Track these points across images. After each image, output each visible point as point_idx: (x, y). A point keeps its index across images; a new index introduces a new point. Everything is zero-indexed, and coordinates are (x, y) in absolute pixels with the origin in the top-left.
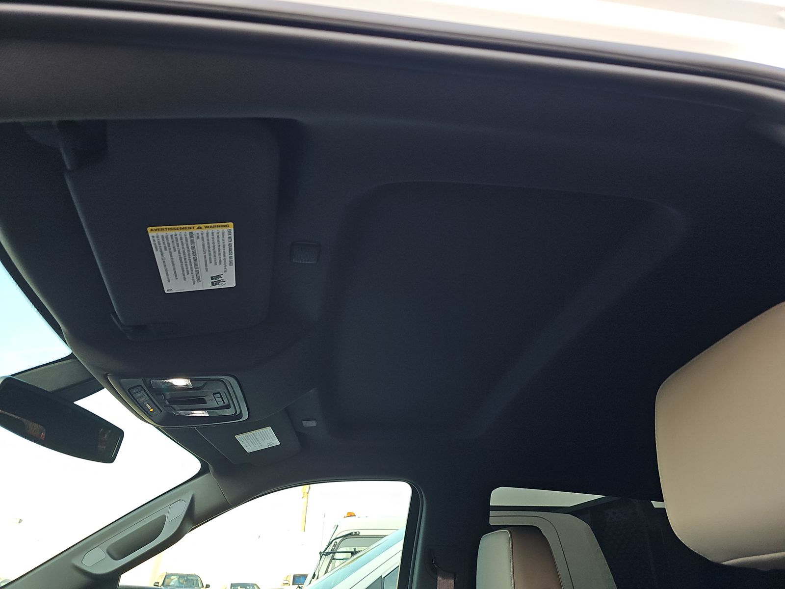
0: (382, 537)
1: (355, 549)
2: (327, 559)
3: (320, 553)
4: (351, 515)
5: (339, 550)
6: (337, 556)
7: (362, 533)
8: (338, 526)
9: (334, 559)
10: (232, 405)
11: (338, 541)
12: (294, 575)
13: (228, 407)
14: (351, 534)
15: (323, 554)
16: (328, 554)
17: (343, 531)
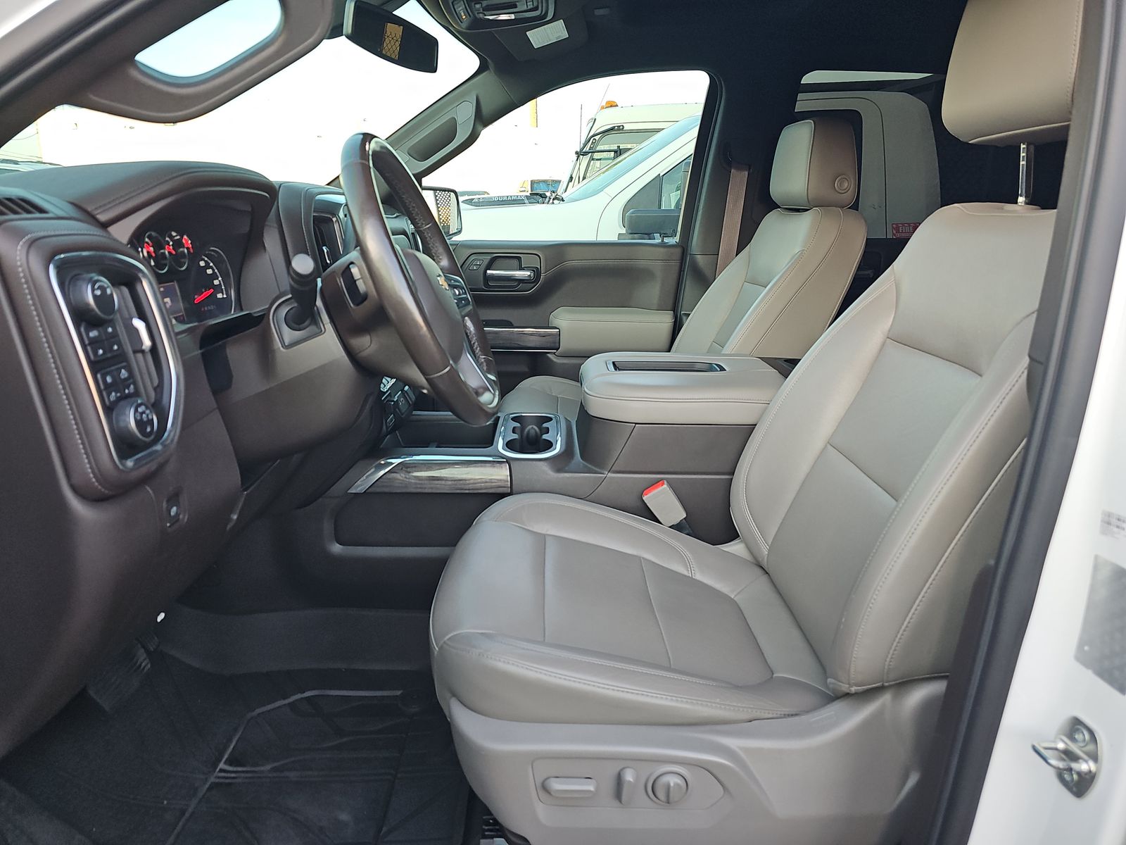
0: (658, 131)
1: (619, 147)
2: (585, 160)
3: (577, 153)
4: (612, 105)
5: (599, 148)
6: (596, 156)
7: (627, 127)
8: (595, 119)
9: (593, 159)
10: (540, 8)
11: (597, 138)
12: (531, 181)
13: (536, 9)
14: (612, 129)
15: (579, 154)
16: (585, 154)
17: (601, 125)
